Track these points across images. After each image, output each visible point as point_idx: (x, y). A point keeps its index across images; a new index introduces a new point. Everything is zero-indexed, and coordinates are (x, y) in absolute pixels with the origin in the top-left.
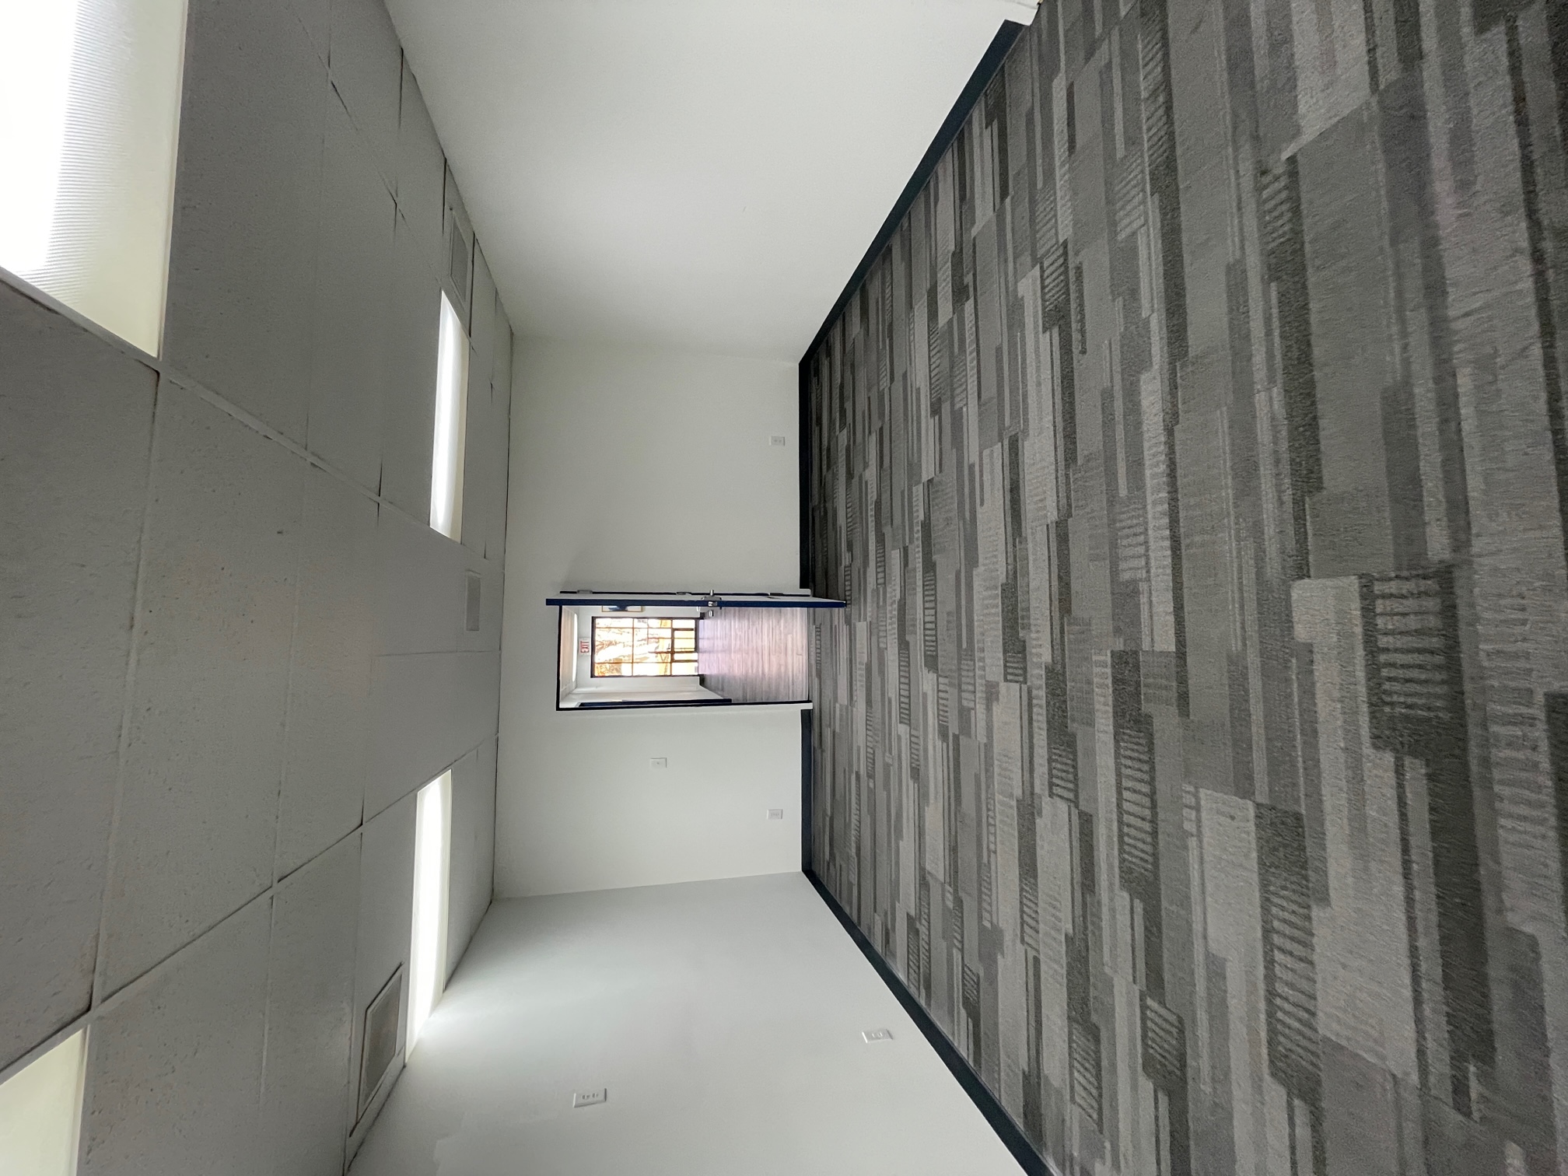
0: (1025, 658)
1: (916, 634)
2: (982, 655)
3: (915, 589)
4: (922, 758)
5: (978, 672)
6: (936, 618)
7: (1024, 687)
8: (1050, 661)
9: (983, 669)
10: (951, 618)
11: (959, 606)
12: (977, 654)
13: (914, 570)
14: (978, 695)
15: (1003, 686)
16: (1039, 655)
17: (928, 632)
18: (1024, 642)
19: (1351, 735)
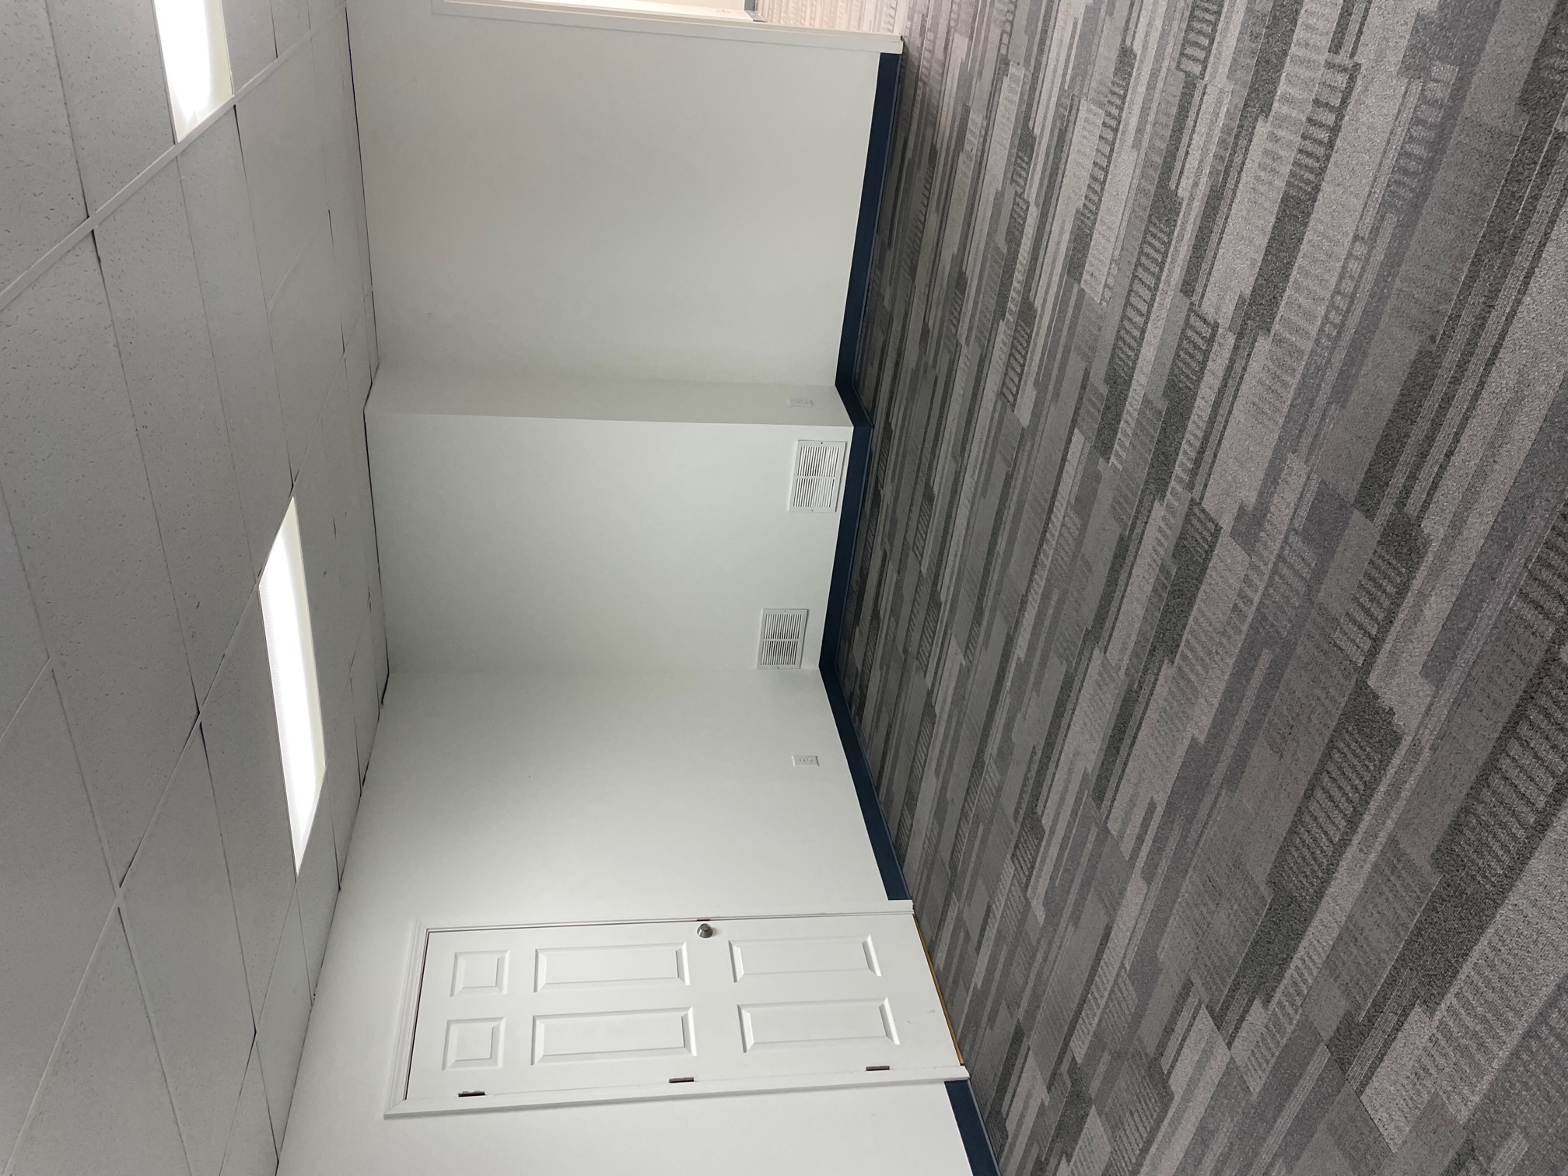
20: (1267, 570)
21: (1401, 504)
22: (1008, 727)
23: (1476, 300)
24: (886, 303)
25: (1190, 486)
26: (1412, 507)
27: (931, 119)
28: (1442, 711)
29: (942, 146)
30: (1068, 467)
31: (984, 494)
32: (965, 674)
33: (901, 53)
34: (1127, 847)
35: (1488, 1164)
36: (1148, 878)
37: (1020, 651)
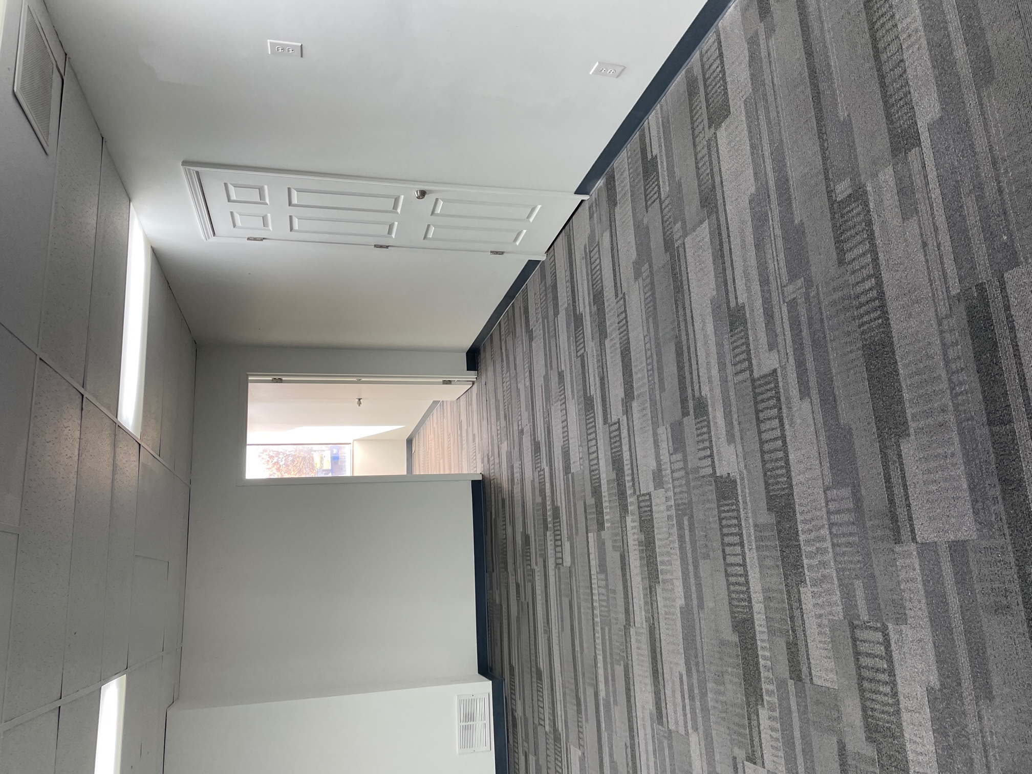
0: (640, 517)
1: (756, 525)
2: (669, 513)
3: (768, 599)
4: (727, 347)
5: (671, 494)
6: (723, 551)
7: (638, 493)
8: (627, 517)
9: (668, 499)
10: (703, 550)
11: (696, 567)
12: (673, 512)
13: (771, 631)
14: (669, 471)
15: (651, 488)
16: (633, 521)
17: (734, 530)
18: (641, 531)
19: (562, 507)
20: (671, 486)
21: (694, 396)
22: (611, 755)
23: (681, 312)
24: (497, 602)
25: (635, 492)
26: (697, 394)
27: (500, 488)
28: (740, 449)
29: (506, 496)
30: (592, 556)
31: (563, 630)
32: (582, 759)
33: (481, 479)
34: (682, 731)
35: (860, 620)
36: (696, 729)
37: (602, 694)
